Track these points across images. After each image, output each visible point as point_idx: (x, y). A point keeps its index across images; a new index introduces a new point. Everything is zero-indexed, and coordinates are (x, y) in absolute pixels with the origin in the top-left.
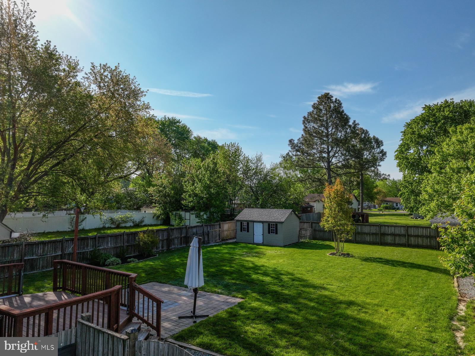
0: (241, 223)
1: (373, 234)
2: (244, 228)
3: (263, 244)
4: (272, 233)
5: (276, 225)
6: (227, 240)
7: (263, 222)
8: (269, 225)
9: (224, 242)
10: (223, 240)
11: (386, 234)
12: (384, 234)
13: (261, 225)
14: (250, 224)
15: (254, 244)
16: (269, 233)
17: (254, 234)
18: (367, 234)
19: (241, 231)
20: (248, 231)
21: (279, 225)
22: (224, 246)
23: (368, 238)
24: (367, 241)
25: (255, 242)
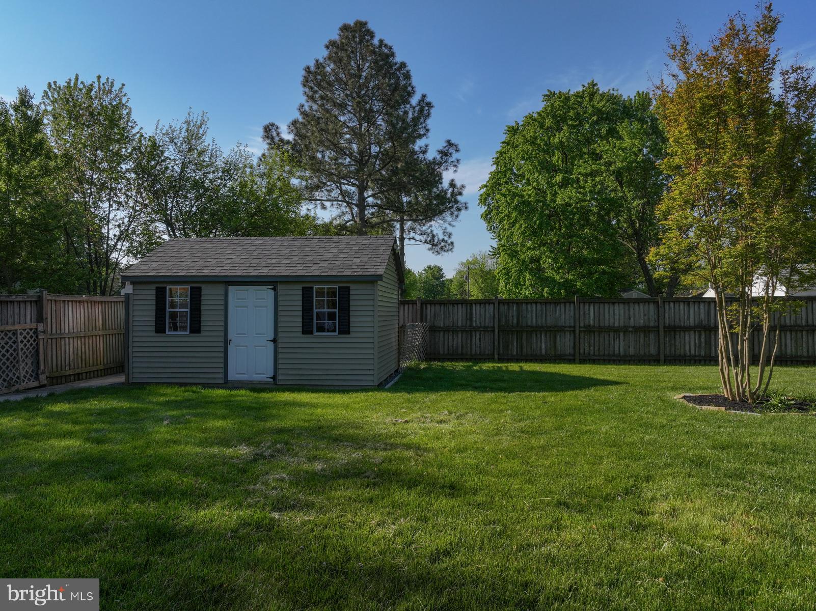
0: (161, 294)
1: (637, 330)
2: (173, 316)
3: (275, 384)
4: (321, 329)
5: (345, 292)
6: (78, 377)
7: (274, 282)
8: (307, 294)
9: (59, 389)
10: (54, 380)
11: (680, 327)
12: (674, 329)
13: (266, 294)
14: (209, 296)
15: (226, 384)
16: (307, 330)
17: (227, 342)
18: (616, 330)
19: (160, 328)
20: (196, 328)
21: (357, 294)
22: (58, 408)
23: (619, 345)
24: (619, 355)
25: (232, 376)
